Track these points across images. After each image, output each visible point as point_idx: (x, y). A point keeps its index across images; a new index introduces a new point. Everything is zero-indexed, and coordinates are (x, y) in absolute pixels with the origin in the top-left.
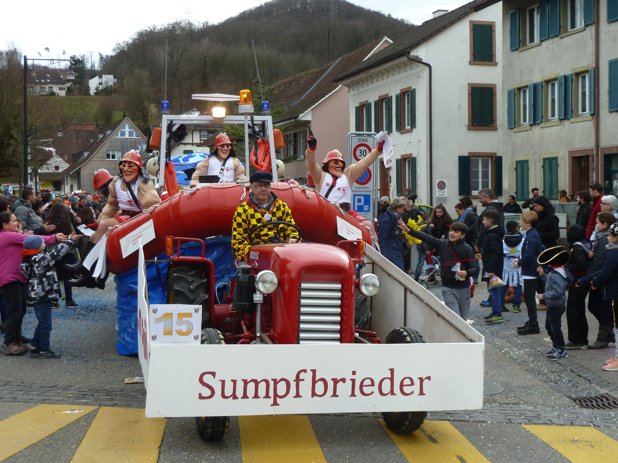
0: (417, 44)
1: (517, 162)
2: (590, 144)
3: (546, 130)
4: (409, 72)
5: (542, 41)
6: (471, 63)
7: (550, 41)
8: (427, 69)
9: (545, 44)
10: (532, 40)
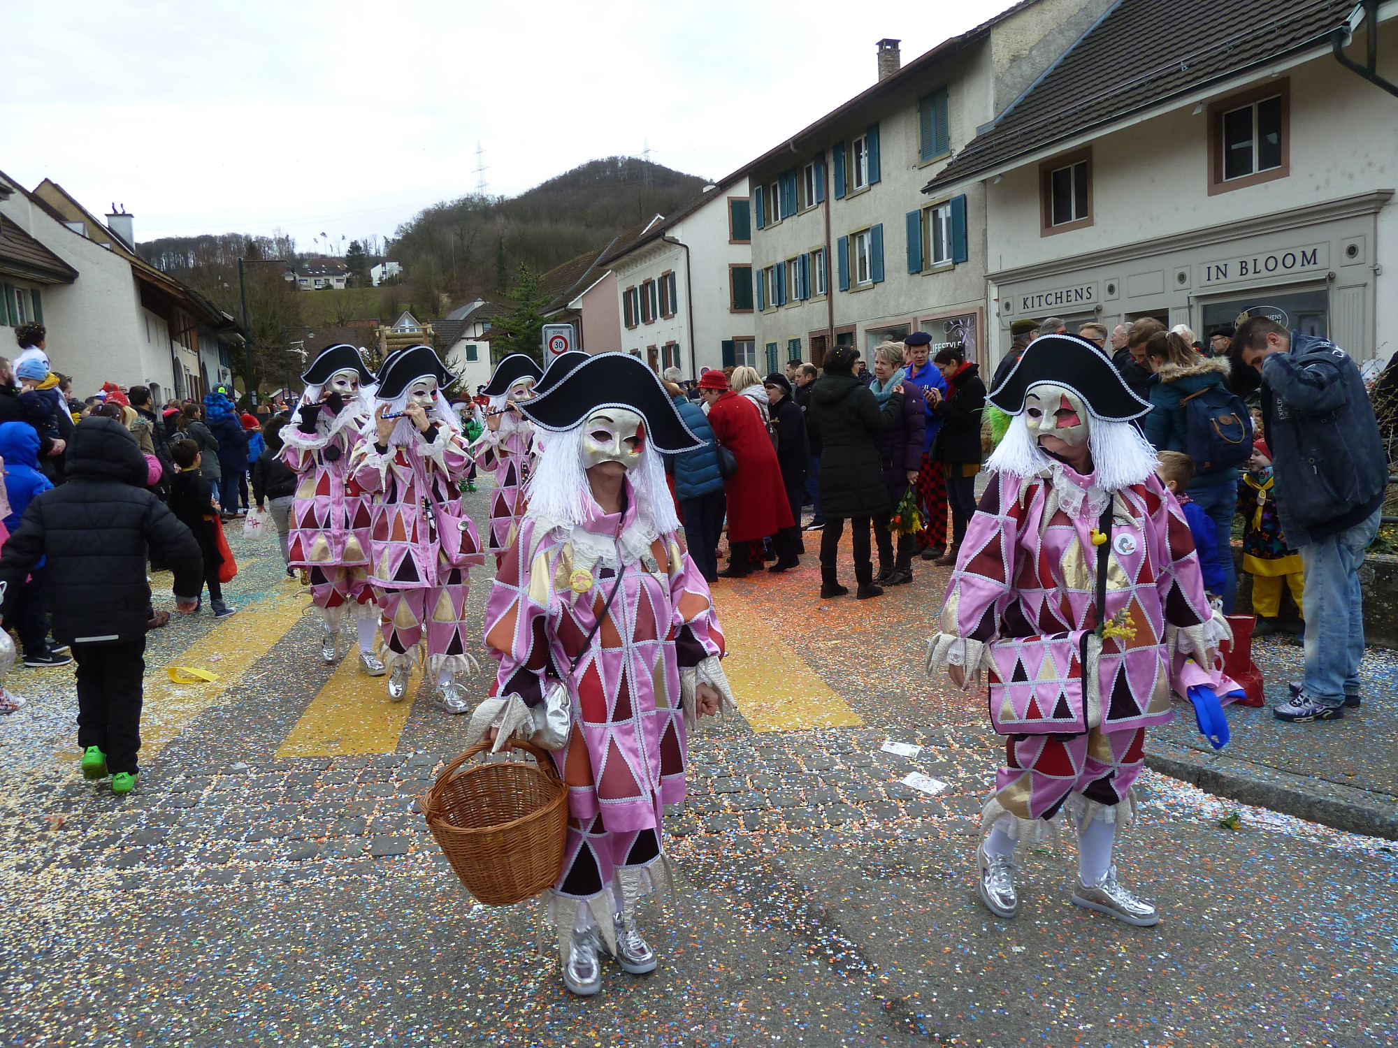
0: (672, 225)
1: (768, 345)
2: (825, 325)
3: (791, 311)
4: (668, 254)
5: (783, 219)
6: (730, 243)
7: (790, 219)
8: (684, 250)
9: (785, 221)
10: (776, 218)
